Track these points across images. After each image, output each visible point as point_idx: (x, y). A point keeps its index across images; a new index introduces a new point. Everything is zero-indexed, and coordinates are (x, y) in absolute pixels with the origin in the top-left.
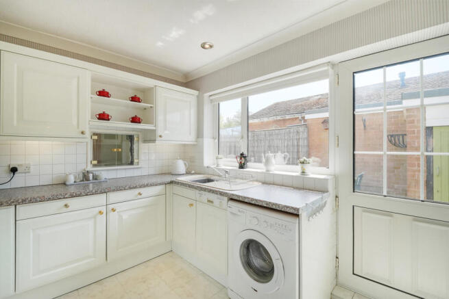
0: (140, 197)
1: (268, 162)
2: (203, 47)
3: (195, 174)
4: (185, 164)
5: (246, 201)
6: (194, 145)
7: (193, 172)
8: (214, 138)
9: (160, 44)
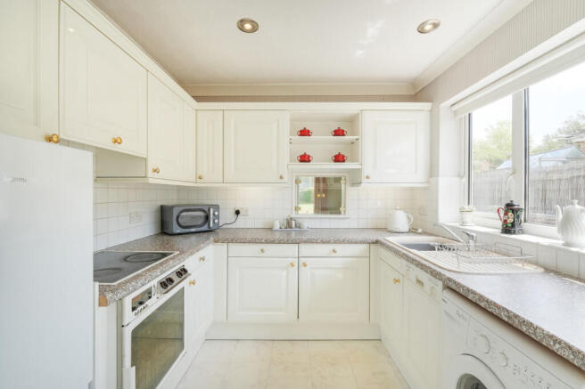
0: (333, 254)
1: (567, 224)
2: (421, 30)
3: (424, 233)
4: (409, 218)
5: (470, 297)
6: (426, 189)
7: (420, 231)
8: (460, 176)
9: (359, 53)
